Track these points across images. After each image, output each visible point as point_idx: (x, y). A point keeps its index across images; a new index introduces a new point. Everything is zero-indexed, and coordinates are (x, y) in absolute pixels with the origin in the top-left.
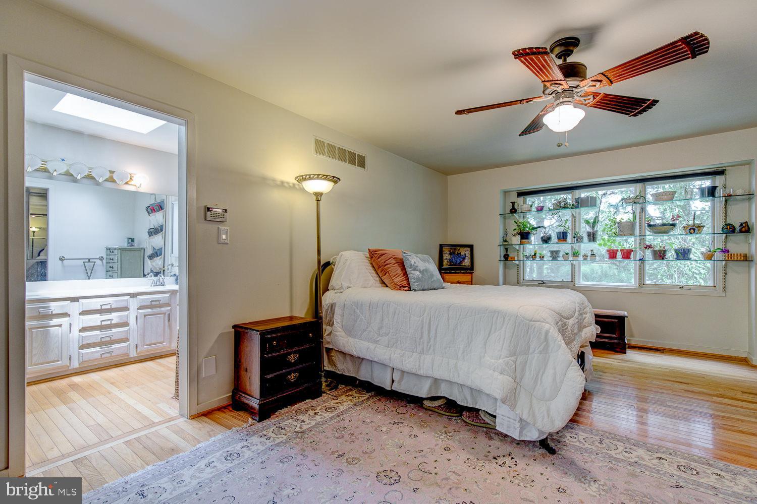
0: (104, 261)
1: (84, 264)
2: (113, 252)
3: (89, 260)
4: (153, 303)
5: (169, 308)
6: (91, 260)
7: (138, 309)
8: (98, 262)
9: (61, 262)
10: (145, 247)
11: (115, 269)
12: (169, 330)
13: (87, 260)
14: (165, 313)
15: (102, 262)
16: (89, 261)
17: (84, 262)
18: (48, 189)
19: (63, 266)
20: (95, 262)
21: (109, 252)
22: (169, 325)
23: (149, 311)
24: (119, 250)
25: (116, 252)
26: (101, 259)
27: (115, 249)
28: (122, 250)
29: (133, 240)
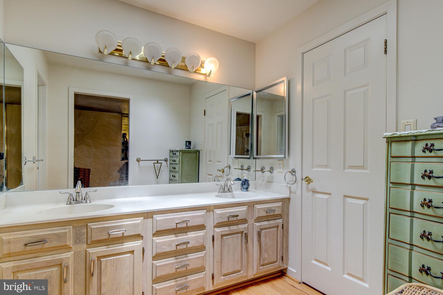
0: (168, 162)
1: (154, 165)
2: (175, 154)
3: (158, 161)
4: (231, 219)
5: (246, 225)
6: (159, 162)
7: (215, 227)
8: (164, 163)
9: (137, 163)
10: (199, 149)
11: (177, 169)
12: (246, 255)
13: (156, 162)
14: (243, 232)
15: (167, 163)
16: (158, 163)
17: (154, 163)
18: (129, 99)
19: (139, 167)
20: (161, 163)
21: (172, 154)
22: (246, 248)
23: (226, 229)
24: (181, 152)
25: (178, 154)
26: (166, 160)
27: (177, 151)
28: (183, 152)
29: (190, 143)
